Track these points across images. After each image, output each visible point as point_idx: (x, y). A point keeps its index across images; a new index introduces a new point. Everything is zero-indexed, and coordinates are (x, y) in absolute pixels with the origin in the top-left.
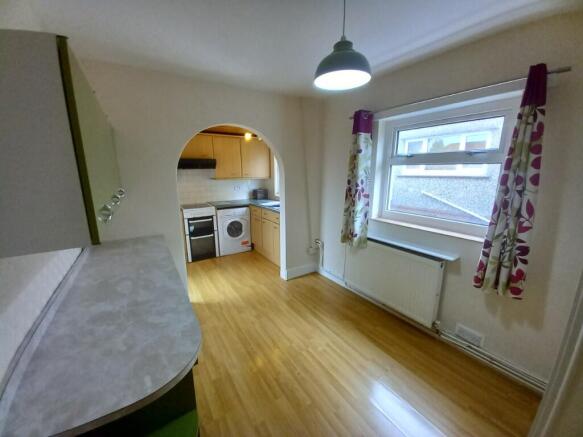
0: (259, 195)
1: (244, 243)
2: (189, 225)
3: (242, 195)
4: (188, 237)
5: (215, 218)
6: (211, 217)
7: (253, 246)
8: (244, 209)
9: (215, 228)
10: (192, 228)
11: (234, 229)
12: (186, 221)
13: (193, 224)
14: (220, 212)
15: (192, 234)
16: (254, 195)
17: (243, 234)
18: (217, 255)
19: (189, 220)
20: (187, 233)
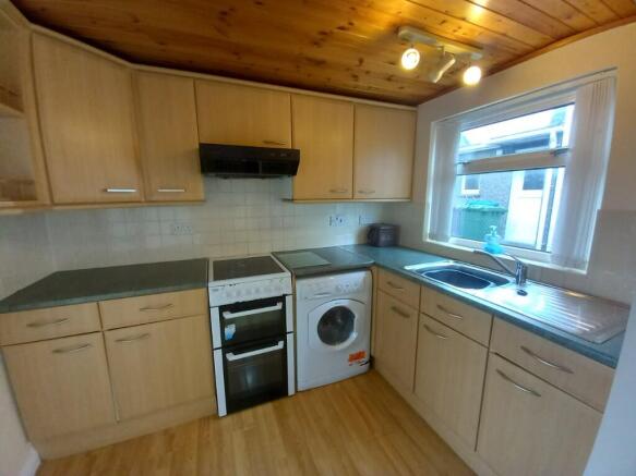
0: (383, 238)
1: (355, 357)
2: (224, 323)
3: (341, 234)
4: (218, 355)
5: (289, 300)
6: (282, 299)
7: (372, 361)
8: (359, 276)
9: (289, 327)
10: (230, 330)
11: (334, 325)
12: (215, 313)
13: (231, 321)
14: (302, 284)
15: (228, 346)
16: (372, 237)
17: (354, 335)
18: (291, 391)
19: (223, 309)
20: (217, 342)
